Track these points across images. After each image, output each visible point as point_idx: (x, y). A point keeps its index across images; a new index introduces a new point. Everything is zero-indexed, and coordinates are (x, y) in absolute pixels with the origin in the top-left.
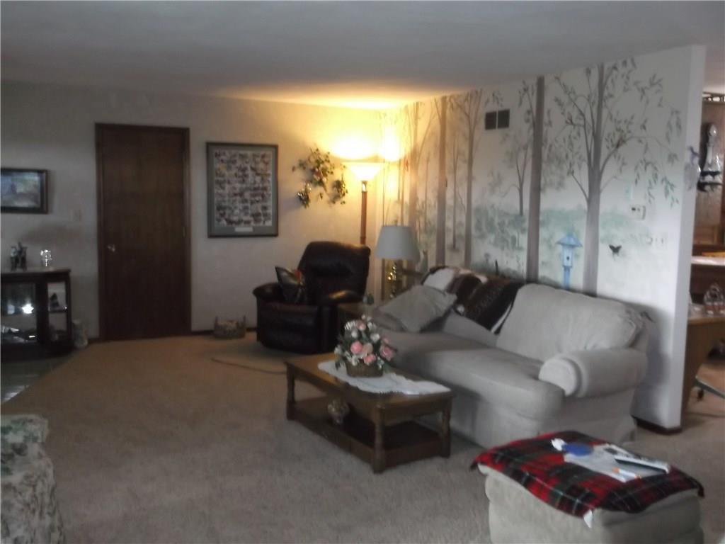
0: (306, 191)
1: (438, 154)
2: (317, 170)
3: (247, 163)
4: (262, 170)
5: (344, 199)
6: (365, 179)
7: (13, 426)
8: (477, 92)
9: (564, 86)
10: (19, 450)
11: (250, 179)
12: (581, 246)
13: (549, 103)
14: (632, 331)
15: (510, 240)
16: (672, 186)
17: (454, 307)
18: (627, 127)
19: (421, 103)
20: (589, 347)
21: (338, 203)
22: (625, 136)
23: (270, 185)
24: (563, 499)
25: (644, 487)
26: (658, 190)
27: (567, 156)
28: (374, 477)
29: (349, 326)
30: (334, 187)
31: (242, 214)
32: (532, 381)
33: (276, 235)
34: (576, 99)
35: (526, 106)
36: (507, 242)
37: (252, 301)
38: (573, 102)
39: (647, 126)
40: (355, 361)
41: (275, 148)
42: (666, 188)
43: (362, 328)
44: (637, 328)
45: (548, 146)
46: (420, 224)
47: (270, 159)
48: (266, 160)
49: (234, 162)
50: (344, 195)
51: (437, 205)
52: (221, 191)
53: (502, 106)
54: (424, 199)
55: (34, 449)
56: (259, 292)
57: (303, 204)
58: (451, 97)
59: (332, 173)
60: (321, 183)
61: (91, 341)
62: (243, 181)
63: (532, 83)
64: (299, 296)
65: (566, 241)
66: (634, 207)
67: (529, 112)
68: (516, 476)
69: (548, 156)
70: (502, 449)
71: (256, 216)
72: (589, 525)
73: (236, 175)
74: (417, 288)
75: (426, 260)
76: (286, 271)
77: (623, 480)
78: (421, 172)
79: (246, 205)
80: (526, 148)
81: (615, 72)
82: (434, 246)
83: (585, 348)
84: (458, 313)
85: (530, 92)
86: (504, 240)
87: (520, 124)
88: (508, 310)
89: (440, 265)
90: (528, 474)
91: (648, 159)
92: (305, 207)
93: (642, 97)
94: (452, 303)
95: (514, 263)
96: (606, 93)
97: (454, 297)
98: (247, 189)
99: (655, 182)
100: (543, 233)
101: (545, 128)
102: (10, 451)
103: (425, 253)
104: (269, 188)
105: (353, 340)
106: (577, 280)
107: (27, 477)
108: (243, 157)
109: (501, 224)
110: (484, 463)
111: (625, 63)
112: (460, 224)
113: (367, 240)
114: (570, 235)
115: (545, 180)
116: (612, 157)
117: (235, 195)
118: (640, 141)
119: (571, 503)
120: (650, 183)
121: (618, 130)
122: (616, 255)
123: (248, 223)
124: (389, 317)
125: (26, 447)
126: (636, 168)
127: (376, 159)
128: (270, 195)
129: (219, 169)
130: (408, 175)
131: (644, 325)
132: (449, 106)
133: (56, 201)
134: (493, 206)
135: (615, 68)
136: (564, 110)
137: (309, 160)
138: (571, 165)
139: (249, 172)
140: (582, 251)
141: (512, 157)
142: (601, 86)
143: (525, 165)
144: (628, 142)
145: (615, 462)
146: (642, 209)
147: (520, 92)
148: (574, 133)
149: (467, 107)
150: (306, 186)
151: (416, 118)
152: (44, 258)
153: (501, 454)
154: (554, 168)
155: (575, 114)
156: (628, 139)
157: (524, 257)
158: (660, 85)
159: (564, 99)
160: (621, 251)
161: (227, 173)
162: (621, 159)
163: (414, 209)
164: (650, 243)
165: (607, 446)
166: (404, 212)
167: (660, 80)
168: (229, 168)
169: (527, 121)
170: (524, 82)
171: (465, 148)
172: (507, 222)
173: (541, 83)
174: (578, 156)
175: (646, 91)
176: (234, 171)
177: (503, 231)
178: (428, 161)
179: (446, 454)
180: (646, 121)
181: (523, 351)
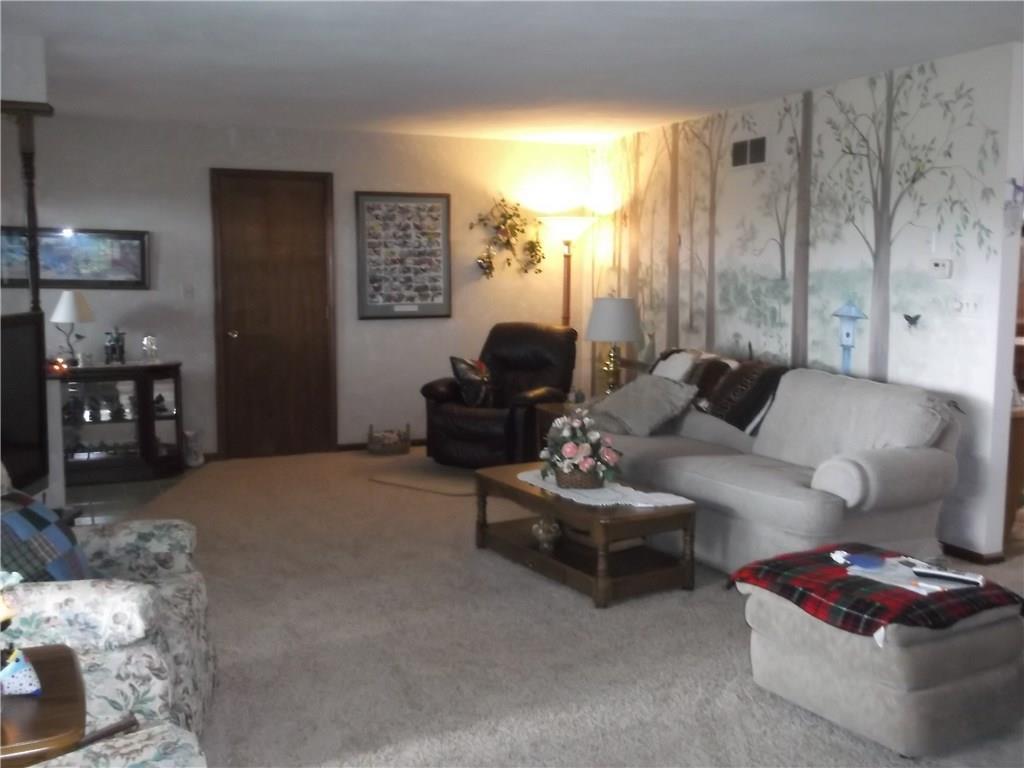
0: (489, 257)
1: (668, 202)
2: (503, 227)
3: (409, 219)
4: (429, 228)
5: (539, 266)
6: (567, 239)
7: (156, 532)
8: (720, 116)
9: (840, 103)
10: (164, 561)
11: (413, 240)
12: (867, 318)
13: (819, 127)
14: (935, 426)
15: (768, 314)
16: (988, 231)
17: (694, 402)
18: (926, 155)
19: (644, 133)
20: (879, 446)
21: (531, 272)
22: (924, 166)
23: (439, 247)
24: (847, 615)
25: (951, 601)
26: (970, 237)
27: (845, 197)
28: (598, 613)
29: (558, 422)
30: (525, 249)
31: (403, 289)
32: (804, 490)
33: (448, 316)
34: (855, 119)
35: (788, 132)
36: (765, 316)
37: (421, 403)
38: (852, 124)
39: (953, 152)
40: (569, 467)
41: (446, 198)
42: (979, 234)
43: (576, 424)
44: (943, 419)
45: (818, 185)
46: (644, 297)
47: (439, 213)
48: (434, 214)
49: (392, 218)
50: (539, 261)
51: (667, 271)
52: (375, 257)
53: (755, 132)
54: (649, 263)
55: (181, 561)
56: (429, 391)
57: (485, 273)
58: (685, 123)
59: (523, 231)
60: (508, 245)
61: (209, 458)
62: (404, 244)
63: (796, 100)
64: (482, 395)
65: (845, 311)
66: (937, 262)
67: (792, 140)
68: (786, 592)
69: (819, 197)
70: (767, 563)
71: (422, 290)
72: (881, 645)
73: (394, 236)
74: (643, 379)
75: (653, 346)
76: (465, 362)
77: (924, 593)
78: (644, 227)
79: (408, 275)
80: (788, 189)
81: (908, 81)
82: (663, 327)
83: (873, 447)
84: (700, 409)
85: (794, 112)
86: (760, 314)
87: (780, 157)
88: (768, 403)
89: (674, 348)
90: (801, 589)
91: (955, 197)
92: (488, 278)
93: (945, 115)
94: (691, 397)
95: (774, 344)
96: (897, 110)
97: (694, 389)
98: (411, 254)
99: (965, 228)
100: (813, 302)
101: (814, 161)
102: (153, 563)
103: (652, 337)
104: (439, 253)
105: (565, 441)
106: (861, 363)
107: (179, 590)
108: (404, 211)
109: (757, 293)
110: (743, 580)
111: (922, 70)
112: (700, 295)
113: (572, 320)
114: (850, 303)
115: (816, 231)
116: (906, 196)
117: (394, 262)
118: (944, 173)
119: (858, 620)
120: (958, 228)
121: (914, 159)
122: (913, 327)
123: (411, 299)
124: (607, 415)
125: (171, 558)
126: (939, 209)
127: (581, 213)
128: (439, 261)
129: (372, 228)
130: (626, 232)
131: (952, 419)
132: (682, 136)
133: (162, 272)
134: (744, 269)
135: (909, 76)
136: (840, 135)
137: (492, 213)
138: (850, 210)
139: (413, 232)
140: (866, 325)
141: (769, 202)
142: (891, 102)
143: (787, 212)
144: (928, 175)
145: (914, 575)
146: (947, 264)
147: (779, 114)
148: (854, 166)
149: (707, 137)
150: (488, 250)
151: (637, 154)
152: (146, 347)
153: (766, 568)
154: (827, 215)
155: (854, 140)
156: (927, 171)
157: (787, 335)
158: (970, 98)
159: (840, 119)
160: (920, 321)
161: (383, 234)
162: (918, 199)
163: (635, 277)
164: (959, 310)
165: (903, 558)
166: (622, 281)
167: (969, 91)
168: (386, 227)
169: (790, 151)
170: (785, 100)
171: (704, 191)
172: (763, 290)
173: (808, 100)
174: (860, 196)
175: (951, 105)
176: (392, 231)
177: (758, 303)
178: (654, 212)
179: (689, 586)
180: (951, 146)
181: (788, 456)
